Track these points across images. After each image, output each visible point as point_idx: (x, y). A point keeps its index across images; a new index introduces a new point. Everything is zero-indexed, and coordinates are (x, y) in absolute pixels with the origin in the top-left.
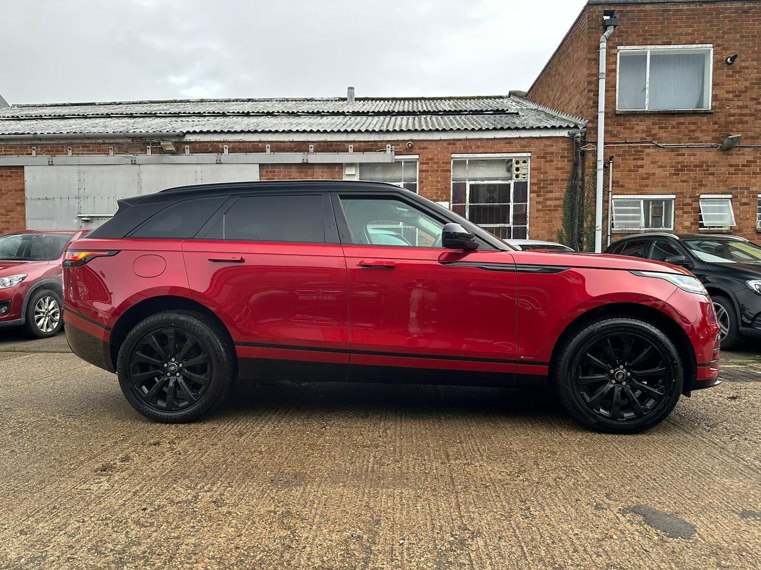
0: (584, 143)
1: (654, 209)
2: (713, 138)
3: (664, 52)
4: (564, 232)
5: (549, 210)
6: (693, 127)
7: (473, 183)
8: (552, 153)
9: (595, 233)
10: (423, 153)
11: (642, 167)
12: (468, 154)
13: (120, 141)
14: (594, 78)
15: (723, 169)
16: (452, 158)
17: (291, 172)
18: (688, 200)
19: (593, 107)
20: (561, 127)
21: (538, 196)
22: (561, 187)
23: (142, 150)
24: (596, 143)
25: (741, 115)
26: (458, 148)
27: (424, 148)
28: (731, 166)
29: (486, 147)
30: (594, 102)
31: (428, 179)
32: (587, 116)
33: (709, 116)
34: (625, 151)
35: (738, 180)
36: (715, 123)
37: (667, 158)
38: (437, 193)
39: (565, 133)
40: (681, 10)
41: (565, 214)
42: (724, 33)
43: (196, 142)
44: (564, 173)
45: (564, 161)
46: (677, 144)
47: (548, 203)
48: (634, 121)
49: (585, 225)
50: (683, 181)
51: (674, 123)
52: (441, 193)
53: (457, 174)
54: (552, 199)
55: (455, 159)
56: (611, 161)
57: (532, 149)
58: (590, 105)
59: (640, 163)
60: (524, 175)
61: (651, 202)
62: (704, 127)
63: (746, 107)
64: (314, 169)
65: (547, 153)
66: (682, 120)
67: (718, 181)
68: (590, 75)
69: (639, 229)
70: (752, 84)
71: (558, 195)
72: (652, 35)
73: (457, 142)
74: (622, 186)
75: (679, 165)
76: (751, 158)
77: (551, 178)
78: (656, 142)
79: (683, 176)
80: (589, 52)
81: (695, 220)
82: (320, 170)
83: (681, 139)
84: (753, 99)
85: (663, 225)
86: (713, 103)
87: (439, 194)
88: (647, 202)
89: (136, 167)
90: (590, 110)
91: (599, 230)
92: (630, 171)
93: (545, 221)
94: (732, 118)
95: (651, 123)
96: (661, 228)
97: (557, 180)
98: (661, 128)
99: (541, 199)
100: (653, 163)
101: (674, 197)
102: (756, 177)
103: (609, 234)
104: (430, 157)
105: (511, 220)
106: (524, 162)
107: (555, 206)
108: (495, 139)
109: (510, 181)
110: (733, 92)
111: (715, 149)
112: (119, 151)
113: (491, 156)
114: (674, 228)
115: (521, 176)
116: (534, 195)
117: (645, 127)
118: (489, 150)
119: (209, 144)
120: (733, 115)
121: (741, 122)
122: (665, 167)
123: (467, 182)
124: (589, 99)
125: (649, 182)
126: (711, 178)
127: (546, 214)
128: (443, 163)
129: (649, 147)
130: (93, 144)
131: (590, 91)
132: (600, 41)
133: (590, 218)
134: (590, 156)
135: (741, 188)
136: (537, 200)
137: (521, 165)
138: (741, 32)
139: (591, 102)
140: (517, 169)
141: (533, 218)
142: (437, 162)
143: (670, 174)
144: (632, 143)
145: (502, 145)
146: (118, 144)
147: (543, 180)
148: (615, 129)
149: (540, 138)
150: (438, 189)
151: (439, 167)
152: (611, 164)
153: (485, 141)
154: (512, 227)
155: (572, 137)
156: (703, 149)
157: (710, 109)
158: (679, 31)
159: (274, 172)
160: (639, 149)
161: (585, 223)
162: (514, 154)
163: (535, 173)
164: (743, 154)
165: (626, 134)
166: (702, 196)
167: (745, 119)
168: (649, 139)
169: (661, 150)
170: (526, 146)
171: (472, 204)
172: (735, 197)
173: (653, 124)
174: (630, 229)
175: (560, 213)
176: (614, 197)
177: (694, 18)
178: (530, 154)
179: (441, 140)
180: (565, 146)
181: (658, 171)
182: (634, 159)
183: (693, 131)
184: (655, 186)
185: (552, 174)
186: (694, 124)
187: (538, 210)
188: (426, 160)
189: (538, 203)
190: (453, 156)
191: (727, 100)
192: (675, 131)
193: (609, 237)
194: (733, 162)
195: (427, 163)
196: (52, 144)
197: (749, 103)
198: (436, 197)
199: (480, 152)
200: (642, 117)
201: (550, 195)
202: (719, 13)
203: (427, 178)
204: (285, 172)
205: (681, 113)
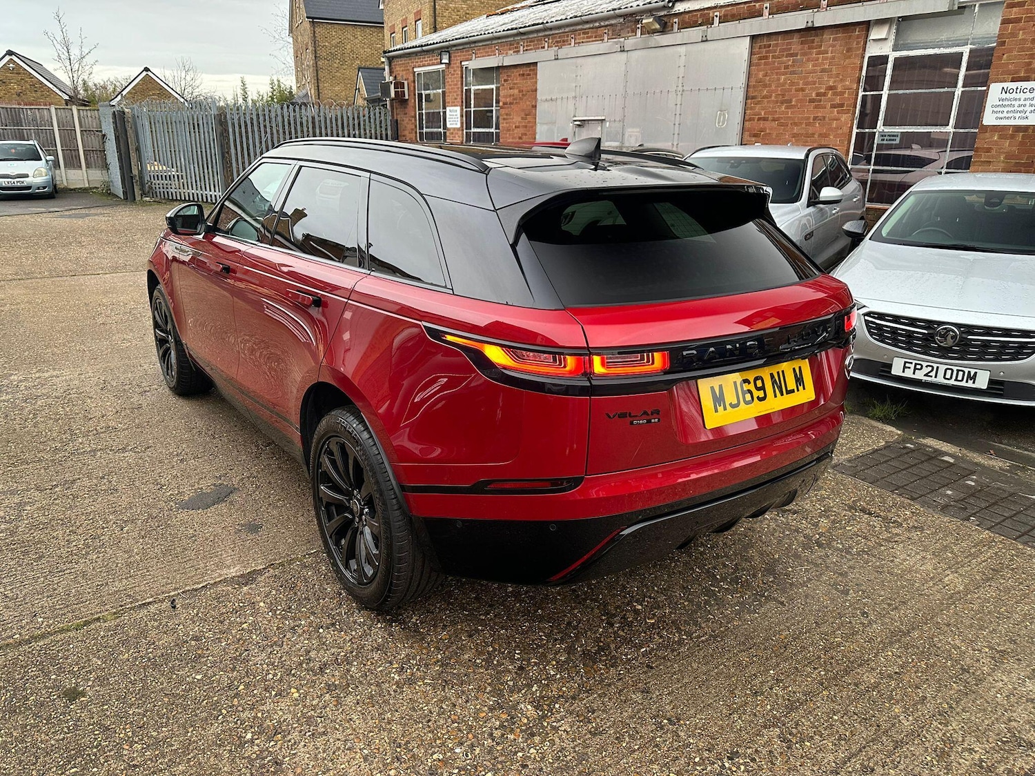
13: (613, 22)
17: (790, 44)
23: (633, 31)
38: (1030, 64)
43: (685, 12)
64: (822, 36)
82: (832, 36)
89: (625, 54)
112: (612, 35)
119: (699, 13)
130: (592, 28)
146: (611, 25)
159: (770, 46)
196: (560, 33)
203: (1013, 35)
204: (783, 44)
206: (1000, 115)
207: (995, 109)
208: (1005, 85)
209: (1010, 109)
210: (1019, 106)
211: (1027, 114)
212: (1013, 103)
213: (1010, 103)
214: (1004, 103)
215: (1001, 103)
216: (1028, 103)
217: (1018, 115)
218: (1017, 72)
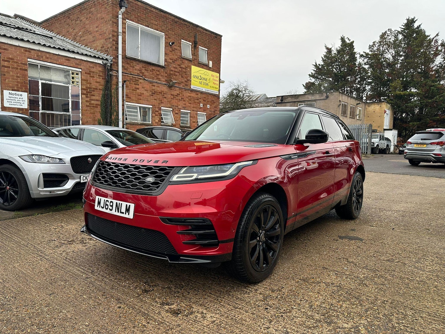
0: (111, 70)
1: (144, 112)
2: (166, 80)
3: (146, 30)
4: (102, 121)
5: (93, 107)
6: (158, 73)
7: (44, 82)
8: (94, 72)
9: (118, 122)
10: (4, 53)
11: (138, 89)
12: (40, 62)
14: (115, 34)
15: (169, 96)
16: (28, 61)
18: (157, 109)
19: (115, 50)
20: (98, 58)
21: (87, 97)
22: (99, 93)
24: (118, 71)
25: (175, 71)
26: (33, 56)
27: (5, 49)
28: (172, 95)
29: (53, 59)
30: (116, 48)
31: (10, 73)
32: (112, 55)
33: (164, 68)
34: (131, 79)
35: (174, 102)
36: (166, 73)
37: (148, 86)
38: (18, 85)
39: (100, 62)
40: (153, 11)
41: (102, 110)
42: (168, 29)
44: (100, 85)
45: (100, 78)
46: (152, 80)
47: (93, 102)
48: (135, 63)
49: (113, 118)
50: (155, 99)
51: (151, 69)
52: (21, 85)
53: (32, 74)
54: (94, 100)
55: (30, 63)
56: (125, 83)
57: (82, 67)
58: (113, 48)
59: (137, 86)
60: (77, 82)
61: (142, 108)
62: (162, 74)
63: (176, 68)
65: (91, 72)
66: (154, 68)
67: (167, 101)
68: (113, 31)
69: (137, 122)
70: (178, 57)
71: (97, 98)
72: (141, 19)
73: (32, 51)
74: (130, 98)
75: (153, 91)
76: (178, 93)
77: (94, 87)
78: (144, 77)
79: (155, 97)
80: (113, 18)
81: (160, 119)
83: (154, 78)
84: (179, 65)
85: (147, 120)
86: (165, 63)
87: (19, 86)
88: (140, 107)
90: (114, 51)
91: (121, 121)
92: (133, 90)
93: (91, 113)
94: (172, 72)
95: (141, 66)
96: (146, 122)
97: (97, 89)
98: (145, 70)
99: (88, 99)
100: (143, 88)
101: (151, 107)
102: (180, 102)
103: (125, 123)
104: (10, 57)
105: (70, 110)
106: (77, 74)
107: (96, 105)
108: (59, 55)
109: (69, 85)
110: (172, 60)
111: (166, 86)
113: (56, 66)
114: (152, 122)
115: (75, 83)
116: (84, 96)
117: (139, 68)
118: (55, 62)
120: (172, 71)
121: (175, 75)
122: (148, 91)
123: (39, 80)
124: (113, 45)
125: (141, 98)
126: (165, 100)
127: (92, 109)
128: (21, 63)
129: (141, 79)
131: (113, 40)
132: (119, 14)
133: (115, 114)
134: (114, 78)
135: (175, 106)
136: (86, 100)
137: (75, 76)
138: (174, 32)
139: (114, 47)
140: (73, 78)
141: (84, 110)
142: (17, 62)
143: (150, 95)
144: (134, 75)
145: (63, 60)
147: (89, 88)
148: (127, 66)
149: (87, 61)
150: (18, 82)
151: (18, 66)
152: (125, 85)
153: (52, 55)
154: (71, 114)
155: (105, 65)
156: (162, 85)
157: (164, 65)
158: (152, 21)
160: (137, 79)
161: (113, 116)
162: (71, 68)
163: (84, 82)
164: (176, 90)
165: (131, 69)
166: (162, 108)
167: (176, 74)
168: (141, 75)
169: (146, 81)
170: (78, 65)
171: (44, 97)
172: (173, 110)
173: (143, 67)
174: (134, 121)
175: (99, 109)
176: (127, 103)
177: (158, 18)
178: (81, 70)
179: (19, 46)
180: (100, 69)
181: (145, 92)
182: (135, 84)
183: (158, 75)
184: (144, 100)
185: (94, 85)
186: (159, 71)
187: (87, 106)
188: (7, 58)
189: (87, 101)
190: (29, 60)
191: (170, 63)
192: (151, 73)
193: (125, 125)
194: (173, 93)
195: (9, 62)
197: (178, 67)
198: (17, 88)
199: (49, 62)
200: (138, 62)
201: (93, 98)
202: (167, 19)
203: (8, 72)
205: (154, 65)
206: (11, 103)
207: (8, 101)
208: (11, 92)
209: (15, 101)
210: (18, 100)
211: (22, 104)
212: (15, 99)
213: (14, 99)
214: (12, 99)
215: (10, 98)
216: (21, 100)
217: (18, 104)
218: (14, 87)
